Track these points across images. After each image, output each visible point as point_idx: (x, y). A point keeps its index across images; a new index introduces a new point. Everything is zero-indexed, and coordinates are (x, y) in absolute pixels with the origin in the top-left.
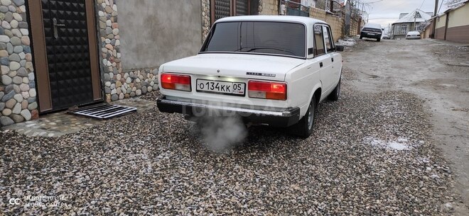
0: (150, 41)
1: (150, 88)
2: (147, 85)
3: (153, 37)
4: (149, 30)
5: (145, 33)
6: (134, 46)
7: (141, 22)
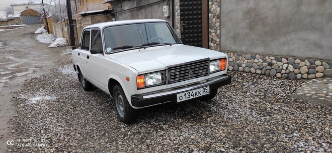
0: (247, 31)
1: (240, 69)
2: (239, 65)
3: (251, 27)
4: (248, 21)
5: (244, 24)
6: (232, 34)
7: (240, 15)
